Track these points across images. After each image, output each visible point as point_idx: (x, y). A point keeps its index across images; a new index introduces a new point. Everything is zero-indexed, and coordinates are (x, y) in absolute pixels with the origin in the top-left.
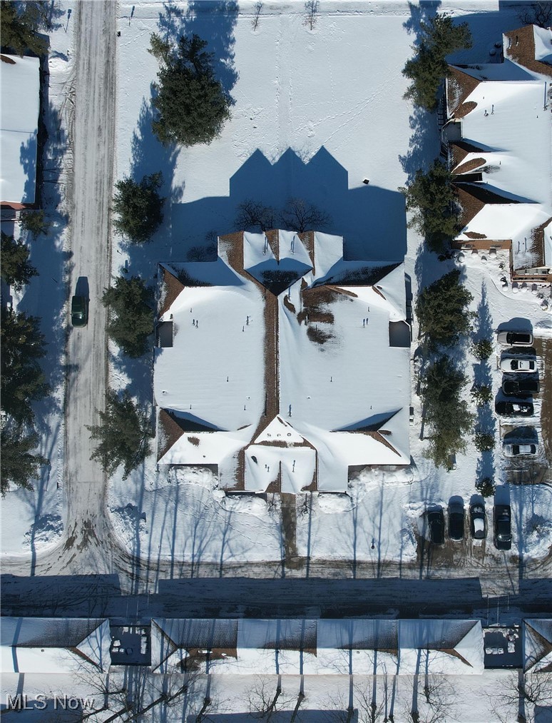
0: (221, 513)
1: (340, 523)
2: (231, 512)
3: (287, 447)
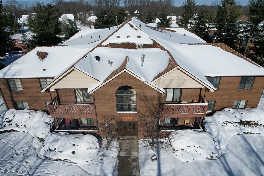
2: (45, 159)
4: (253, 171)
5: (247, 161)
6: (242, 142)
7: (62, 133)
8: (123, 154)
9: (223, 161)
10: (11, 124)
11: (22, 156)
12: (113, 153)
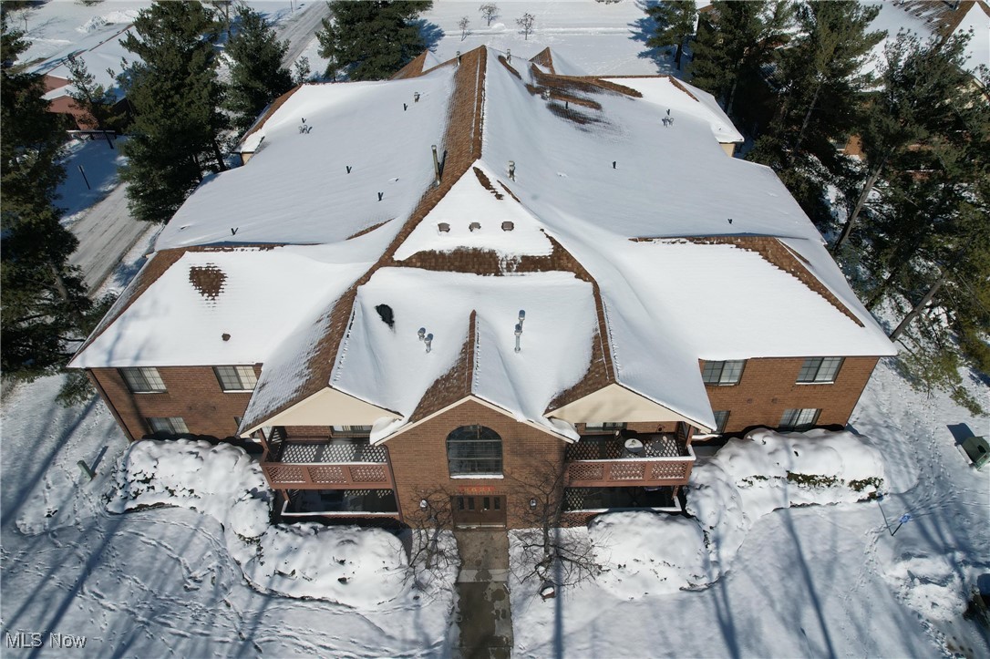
0: (239, 599)
1: (675, 638)
2: (271, 596)
3: (498, 273)
4: (783, 620)
5: (776, 593)
6: (782, 534)
7: (305, 527)
8: (469, 576)
9: (719, 594)
10: (153, 488)
11: (208, 586)
12: (444, 577)
